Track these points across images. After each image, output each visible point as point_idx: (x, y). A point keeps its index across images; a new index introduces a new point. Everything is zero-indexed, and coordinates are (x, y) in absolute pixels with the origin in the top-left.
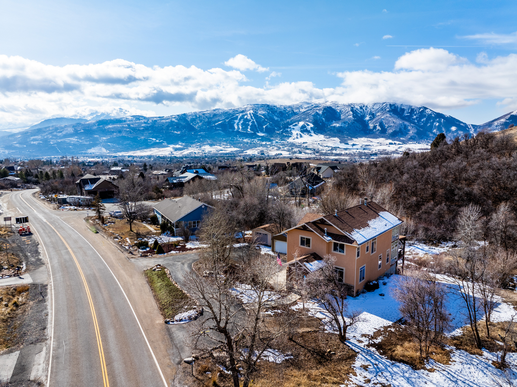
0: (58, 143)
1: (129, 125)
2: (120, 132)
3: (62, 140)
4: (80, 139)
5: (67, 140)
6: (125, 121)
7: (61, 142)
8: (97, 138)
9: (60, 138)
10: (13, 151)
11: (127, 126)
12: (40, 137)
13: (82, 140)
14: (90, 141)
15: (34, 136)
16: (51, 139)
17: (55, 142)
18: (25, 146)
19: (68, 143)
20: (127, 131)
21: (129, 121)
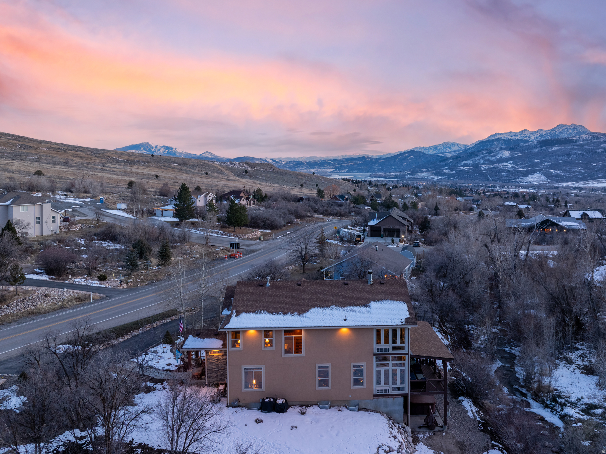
0: (490, 169)
1: (581, 146)
2: (568, 155)
3: (495, 165)
4: (516, 164)
5: (501, 166)
6: (576, 141)
7: (494, 167)
8: (537, 163)
9: (493, 162)
10: (442, 177)
11: (578, 147)
12: (471, 162)
13: (518, 165)
14: (528, 167)
15: (466, 160)
16: (483, 164)
17: (487, 167)
18: (454, 172)
19: (502, 170)
20: (579, 154)
21: (583, 140)
